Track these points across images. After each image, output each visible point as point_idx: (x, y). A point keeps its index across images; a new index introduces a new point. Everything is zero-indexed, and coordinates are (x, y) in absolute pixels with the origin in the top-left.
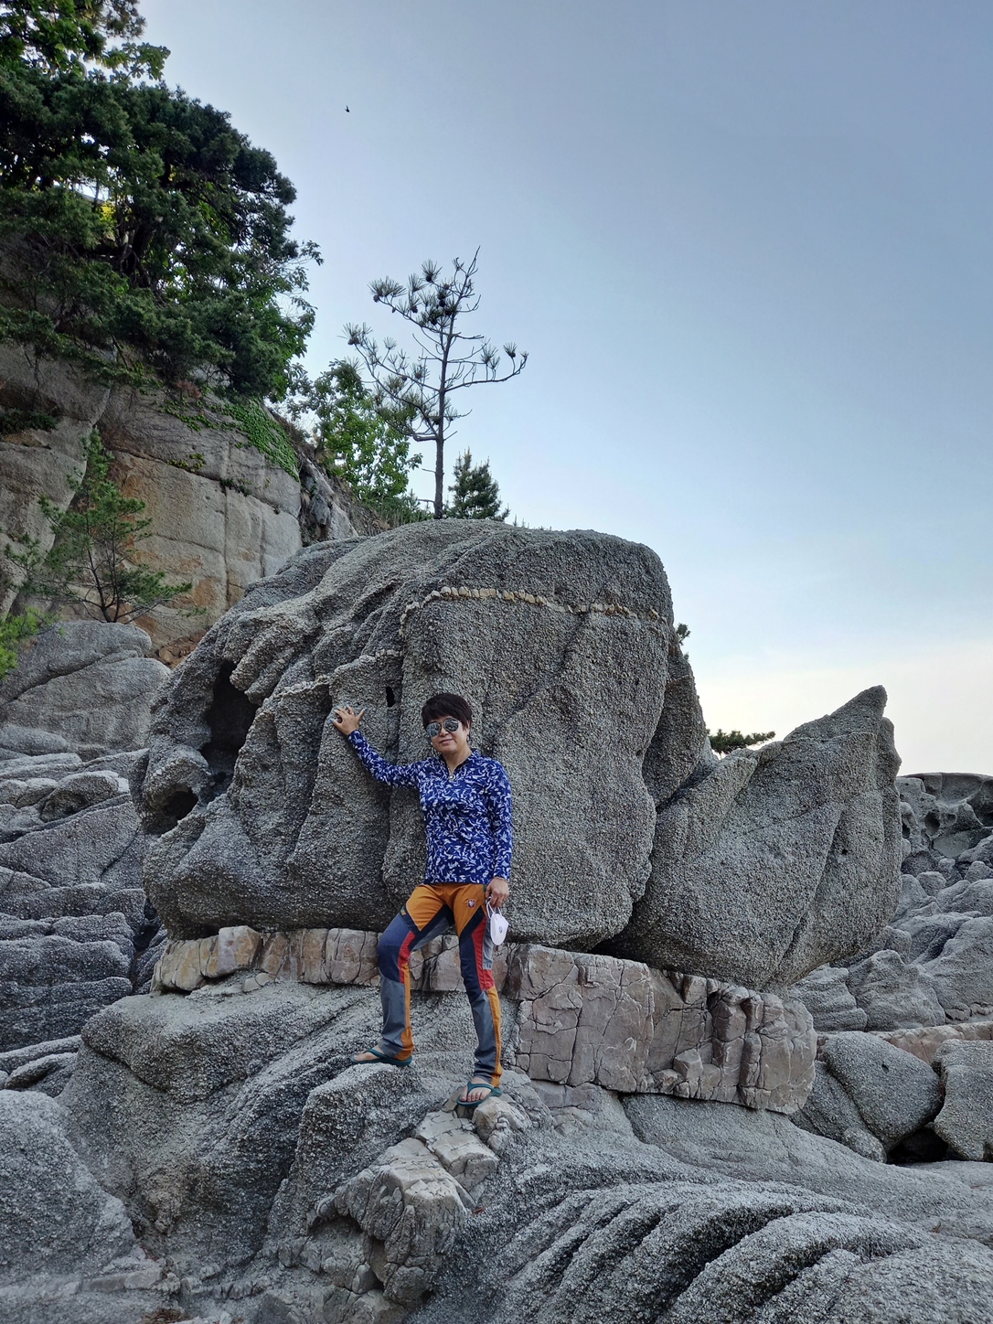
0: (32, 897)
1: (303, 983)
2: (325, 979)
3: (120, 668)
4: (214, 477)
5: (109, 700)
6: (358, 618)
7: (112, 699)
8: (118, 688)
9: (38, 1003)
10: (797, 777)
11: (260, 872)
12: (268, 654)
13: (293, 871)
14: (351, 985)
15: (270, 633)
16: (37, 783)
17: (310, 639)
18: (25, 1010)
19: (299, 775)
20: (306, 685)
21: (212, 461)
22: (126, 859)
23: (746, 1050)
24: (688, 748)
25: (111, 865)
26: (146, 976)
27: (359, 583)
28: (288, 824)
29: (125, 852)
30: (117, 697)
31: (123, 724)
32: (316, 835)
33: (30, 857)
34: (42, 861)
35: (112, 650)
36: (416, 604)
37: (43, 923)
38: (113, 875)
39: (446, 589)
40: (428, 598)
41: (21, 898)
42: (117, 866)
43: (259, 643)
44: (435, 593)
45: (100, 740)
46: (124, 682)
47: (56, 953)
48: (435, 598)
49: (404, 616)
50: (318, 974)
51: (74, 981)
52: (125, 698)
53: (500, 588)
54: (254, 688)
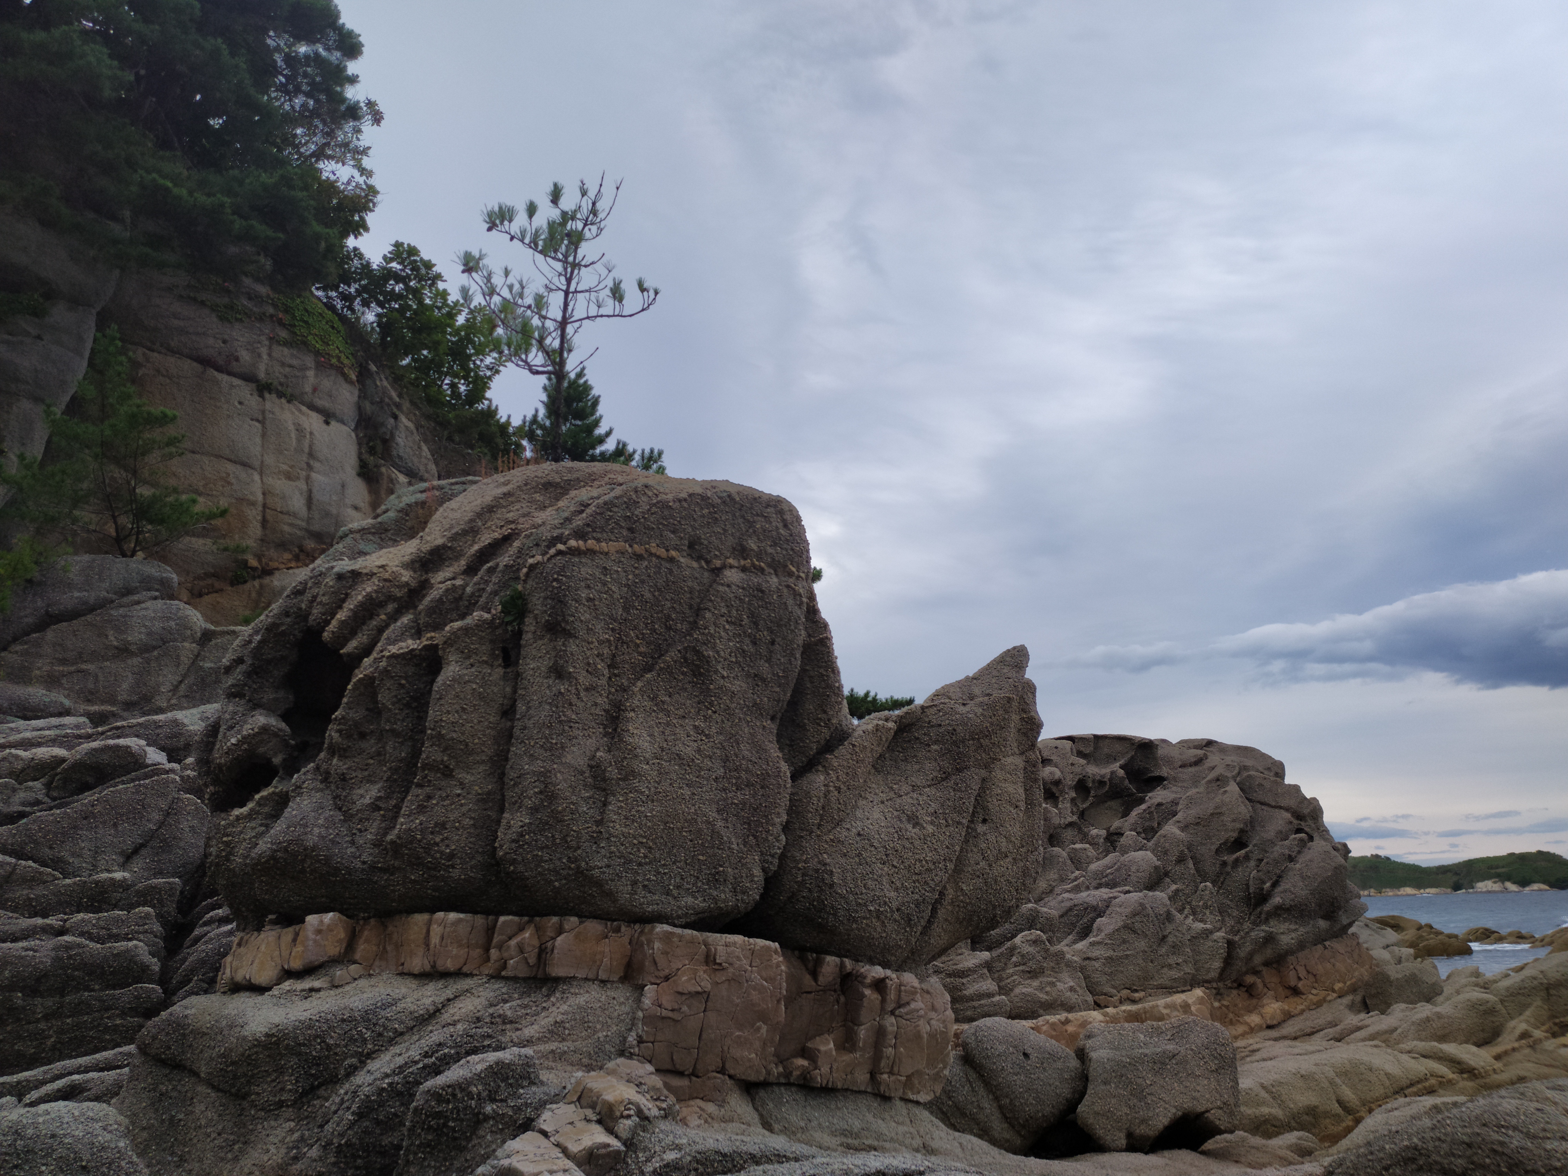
0: (40, 891)
1: (402, 974)
2: (428, 968)
3: (138, 612)
4: (249, 378)
5: (123, 651)
6: (471, 570)
7: (126, 650)
8: (136, 636)
9: (46, 1017)
11: (354, 852)
12: (369, 608)
13: (396, 848)
15: (368, 588)
16: (43, 753)
17: (416, 592)
18: (31, 1027)
19: (402, 743)
20: (412, 644)
21: (247, 358)
22: (155, 843)
23: (880, 1033)
24: (825, 712)
25: (136, 851)
26: (181, 983)
27: (471, 531)
28: (388, 797)
29: (152, 835)
30: (133, 648)
31: (140, 681)
32: (422, 809)
33: (36, 842)
34: (51, 848)
35: (128, 591)
36: (539, 558)
37: (53, 921)
38: (137, 865)
39: (573, 543)
40: (552, 551)
41: (25, 892)
42: (144, 852)
43: (358, 596)
44: (560, 547)
45: (112, 701)
46: (143, 630)
47: (70, 957)
48: (560, 553)
49: (525, 570)
51: (93, 990)
52: (145, 649)
53: (631, 541)
54: (351, 646)
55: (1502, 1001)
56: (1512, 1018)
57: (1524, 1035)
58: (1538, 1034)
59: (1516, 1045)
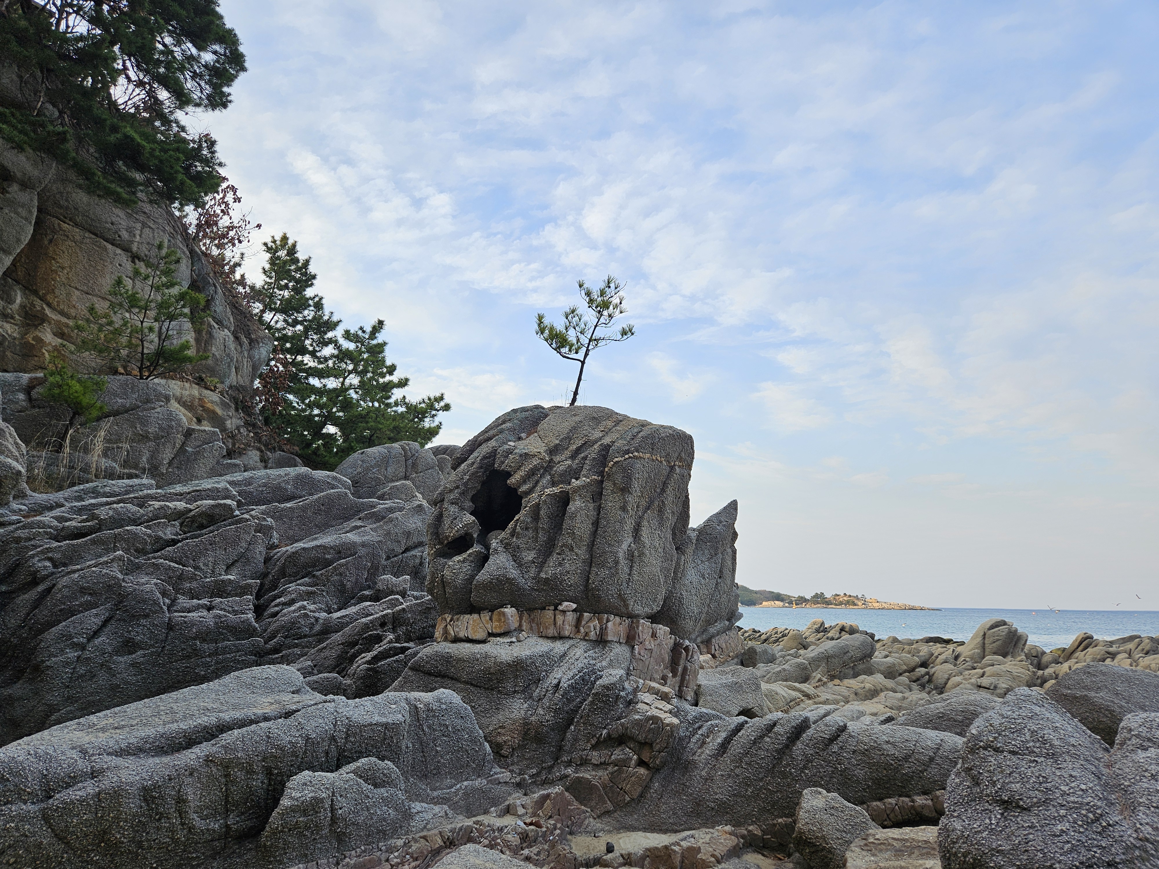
0: (194, 585)
1: (542, 637)
2: (556, 635)
3: (154, 414)
4: (126, 249)
5: (145, 438)
7: (147, 437)
8: (152, 430)
9: (209, 656)
10: (709, 542)
11: (525, 582)
13: (547, 581)
14: (569, 638)
16: (181, 505)
17: (551, 464)
18: (203, 660)
19: (545, 534)
20: (553, 490)
21: (126, 236)
22: (243, 559)
23: (685, 669)
24: (684, 528)
25: (233, 564)
26: (270, 638)
28: (538, 557)
29: (241, 556)
30: (151, 436)
31: (153, 457)
32: (560, 564)
33: (186, 557)
34: (194, 561)
35: (148, 401)
36: (620, 459)
37: (205, 601)
38: (235, 570)
39: (636, 454)
40: (627, 456)
41: (188, 585)
42: (237, 564)
44: (631, 455)
45: (136, 467)
46: (157, 425)
47: (221, 622)
48: (630, 457)
49: (612, 463)
50: (551, 632)
51: (230, 641)
52: (157, 438)
55: (810, 664)
56: (813, 672)
57: (820, 680)
58: (825, 680)
59: (817, 684)
